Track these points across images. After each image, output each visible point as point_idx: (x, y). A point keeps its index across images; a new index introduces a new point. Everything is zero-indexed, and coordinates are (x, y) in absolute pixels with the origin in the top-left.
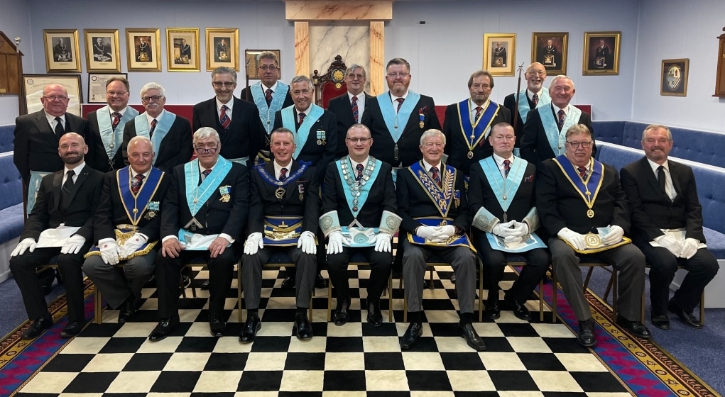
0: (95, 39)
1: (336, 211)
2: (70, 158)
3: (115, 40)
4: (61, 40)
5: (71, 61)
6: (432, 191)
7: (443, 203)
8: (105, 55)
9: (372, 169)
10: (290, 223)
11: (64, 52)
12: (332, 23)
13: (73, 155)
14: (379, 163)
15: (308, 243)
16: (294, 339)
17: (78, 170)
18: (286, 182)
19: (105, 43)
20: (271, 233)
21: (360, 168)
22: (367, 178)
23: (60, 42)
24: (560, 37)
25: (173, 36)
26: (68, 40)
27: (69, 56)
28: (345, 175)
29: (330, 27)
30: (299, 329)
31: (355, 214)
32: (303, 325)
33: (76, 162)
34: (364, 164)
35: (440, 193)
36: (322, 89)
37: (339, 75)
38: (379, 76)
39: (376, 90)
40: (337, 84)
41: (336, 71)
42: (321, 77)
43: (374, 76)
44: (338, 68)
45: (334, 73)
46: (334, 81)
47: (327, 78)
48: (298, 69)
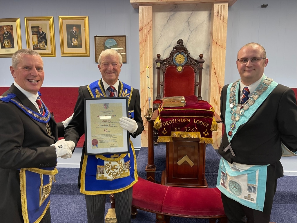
25: (30, 24)
36: (164, 72)
37: (180, 58)
38: (220, 59)
39: (217, 72)
40: (178, 67)
41: (178, 54)
42: (164, 61)
43: (216, 59)
44: (179, 52)
45: (176, 57)
46: (176, 64)
47: (169, 62)
48: (141, 53)
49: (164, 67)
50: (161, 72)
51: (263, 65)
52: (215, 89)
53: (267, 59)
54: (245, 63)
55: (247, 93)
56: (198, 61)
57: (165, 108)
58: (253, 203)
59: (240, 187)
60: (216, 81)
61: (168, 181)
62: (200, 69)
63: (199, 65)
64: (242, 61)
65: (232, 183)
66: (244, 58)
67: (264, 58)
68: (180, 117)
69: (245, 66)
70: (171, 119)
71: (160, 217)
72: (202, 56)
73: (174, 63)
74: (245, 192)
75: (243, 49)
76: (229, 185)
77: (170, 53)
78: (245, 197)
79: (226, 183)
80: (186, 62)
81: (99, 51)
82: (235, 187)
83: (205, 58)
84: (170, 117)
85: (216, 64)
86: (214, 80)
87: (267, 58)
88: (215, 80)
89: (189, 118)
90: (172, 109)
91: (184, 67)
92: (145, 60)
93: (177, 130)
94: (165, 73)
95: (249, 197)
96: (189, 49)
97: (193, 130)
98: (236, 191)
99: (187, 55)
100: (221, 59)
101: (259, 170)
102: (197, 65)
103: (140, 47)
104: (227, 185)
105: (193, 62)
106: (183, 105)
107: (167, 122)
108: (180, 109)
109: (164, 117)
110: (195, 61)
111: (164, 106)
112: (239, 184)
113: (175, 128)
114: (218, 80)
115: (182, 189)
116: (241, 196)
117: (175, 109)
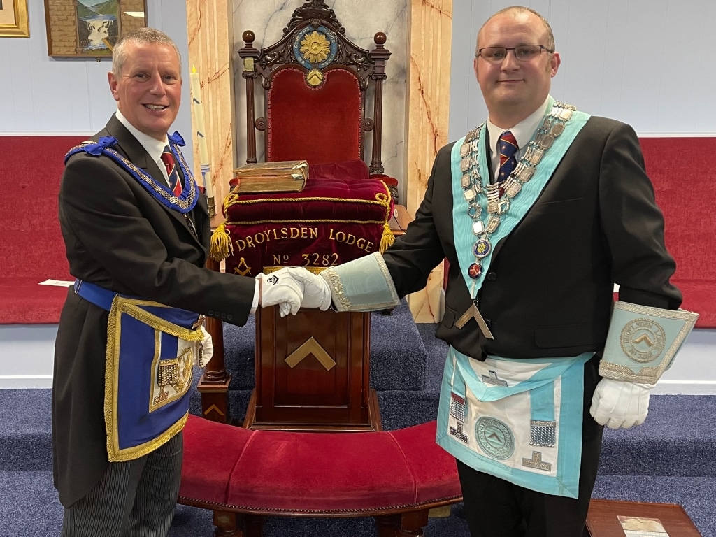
36: (266, 88)
37: (315, 45)
38: (435, 48)
39: (427, 89)
40: (311, 73)
41: (308, 33)
42: (264, 51)
43: (423, 49)
44: (313, 26)
45: (301, 39)
46: (303, 62)
47: (280, 56)
48: (193, 28)
49: (267, 72)
50: (258, 88)
51: (546, 70)
52: (420, 140)
53: (557, 55)
54: (500, 62)
55: (511, 150)
56: (370, 55)
57: (243, 195)
58: (547, 476)
59: (510, 432)
60: (425, 117)
61: (261, 417)
62: (377, 79)
63: (372, 66)
64: (489, 55)
65: (486, 423)
66: (496, 47)
67: (548, 51)
68: (290, 223)
69: (497, 69)
70: (261, 228)
71: (224, 520)
72: (384, 40)
73: (296, 60)
74: (524, 447)
75: (492, 22)
76: (477, 431)
77: (285, 29)
78: (525, 462)
79: (466, 429)
80: (332, 56)
81: (58, 20)
82: (494, 435)
83: (391, 45)
84: (259, 222)
85: (422, 62)
86: (418, 115)
87: (555, 52)
88: (422, 114)
89: (313, 225)
90: (265, 200)
91: (327, 73)
92: (204, 50)
93: (279, 262)
94: (271, 90)
95: (536, 461)
96: (345, 17)
97: (325, 262)
98: (498, 447)
99: (338, 34)
100: (437, 48)
101: (562, 378)
102: (368, 67)
103: (188, 8)
104: (469, 431)
105: (355, 57)
106: (298, 187)
107: (250, 240)
108: (287, 199)
109: (241, 225)
110: (360, 55)
111: (240, 191)
112: (506, 423)
113: (275, 257)
114: (429, 112)
115: (297, 436)
116: (514, 460)
117: (272, 200)
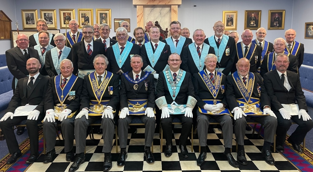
0: (45, 14)
1: (164, 96)
2: (32, 71)
3: (54, 15)
4: (29, 14)
5: (34, 24)
6: (209, 85)
7: (214, 91)
8: (50, 21)
9: (181, 75)
10: (141, 103)
11: (31, 20)
12: (154, 6)
13: (33, 69)
14: (185, 72)
15: (150, 113)
16: (145, 162)
17: (36, 76)
18: (138, 82)
19: (50, 16)
20: (132, 108)
21: (175, 75)
22: (179, 80)
23: (29, 15)
24: (258, 13)
25: (81, 12)
26: (33, 14)
27: (33, 22)
28: (168, 79)
29: (153, 8)
30: (147, 158)
31: (174, 99)
32: (149, 155)
33: (35, 72)
34: (177, 73)
35: (213, 86)
56: (165, 31)
62: (166, 35)
72: (167, 29)
